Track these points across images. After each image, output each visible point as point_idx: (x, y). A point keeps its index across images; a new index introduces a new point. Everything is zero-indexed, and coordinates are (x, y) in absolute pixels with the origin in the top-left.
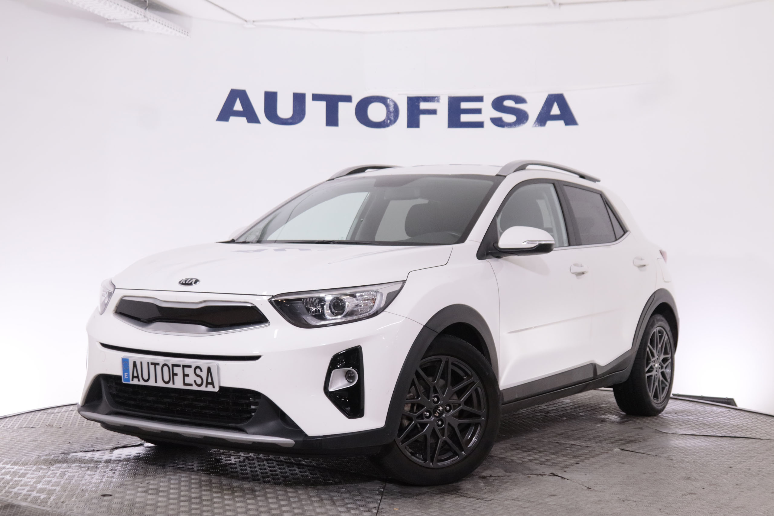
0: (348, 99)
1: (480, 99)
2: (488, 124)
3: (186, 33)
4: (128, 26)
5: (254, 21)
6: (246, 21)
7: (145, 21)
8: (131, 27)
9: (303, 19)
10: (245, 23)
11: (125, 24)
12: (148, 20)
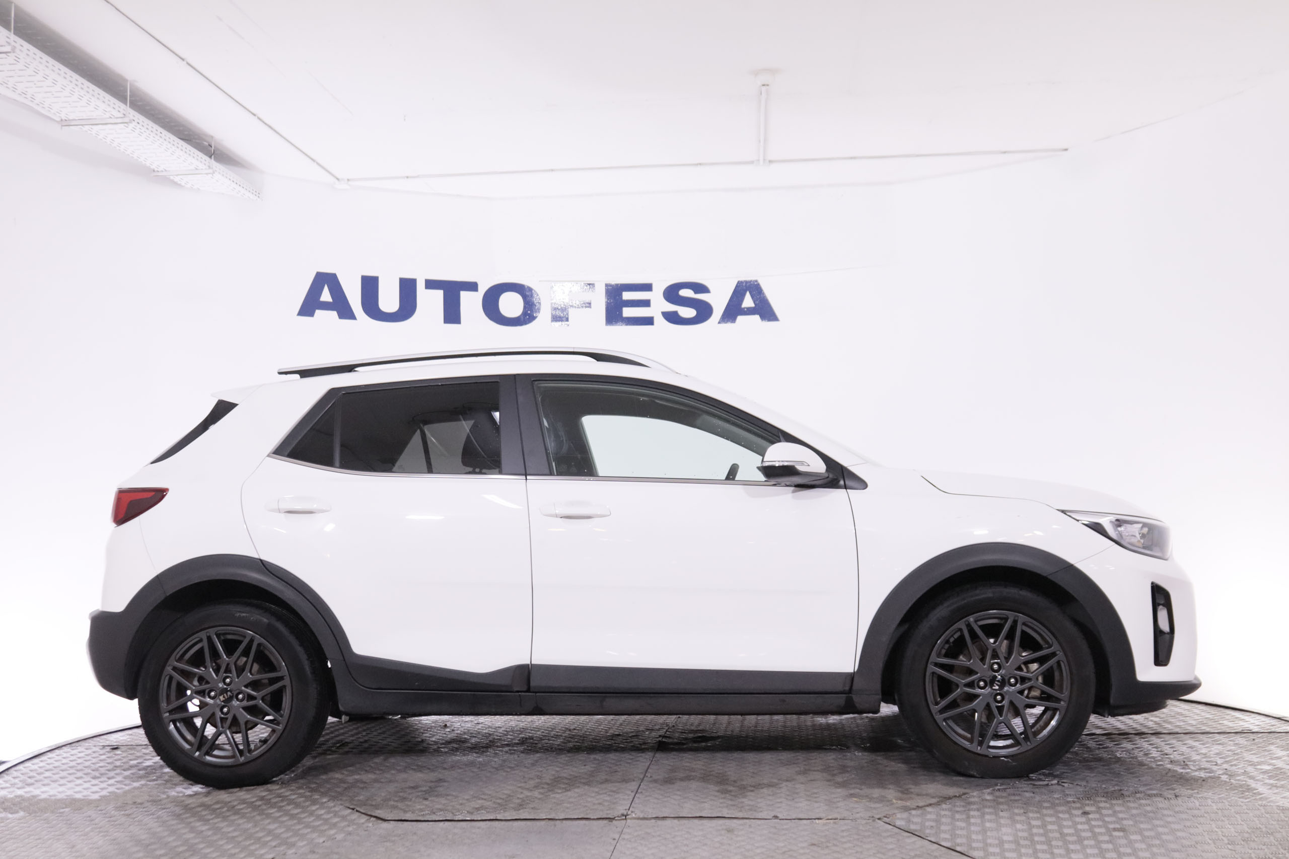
0: (472, 287)
1: (648, 287)
2: (659, 320)
3: (257, 194)
4: (179, 182)
5: (348, 180)
6: (338, 179)
7: (207, 174)
8: (183, 184)
9: (418, 177)
10: (336, 181)
11: (177, 179)
12: (212, 173)
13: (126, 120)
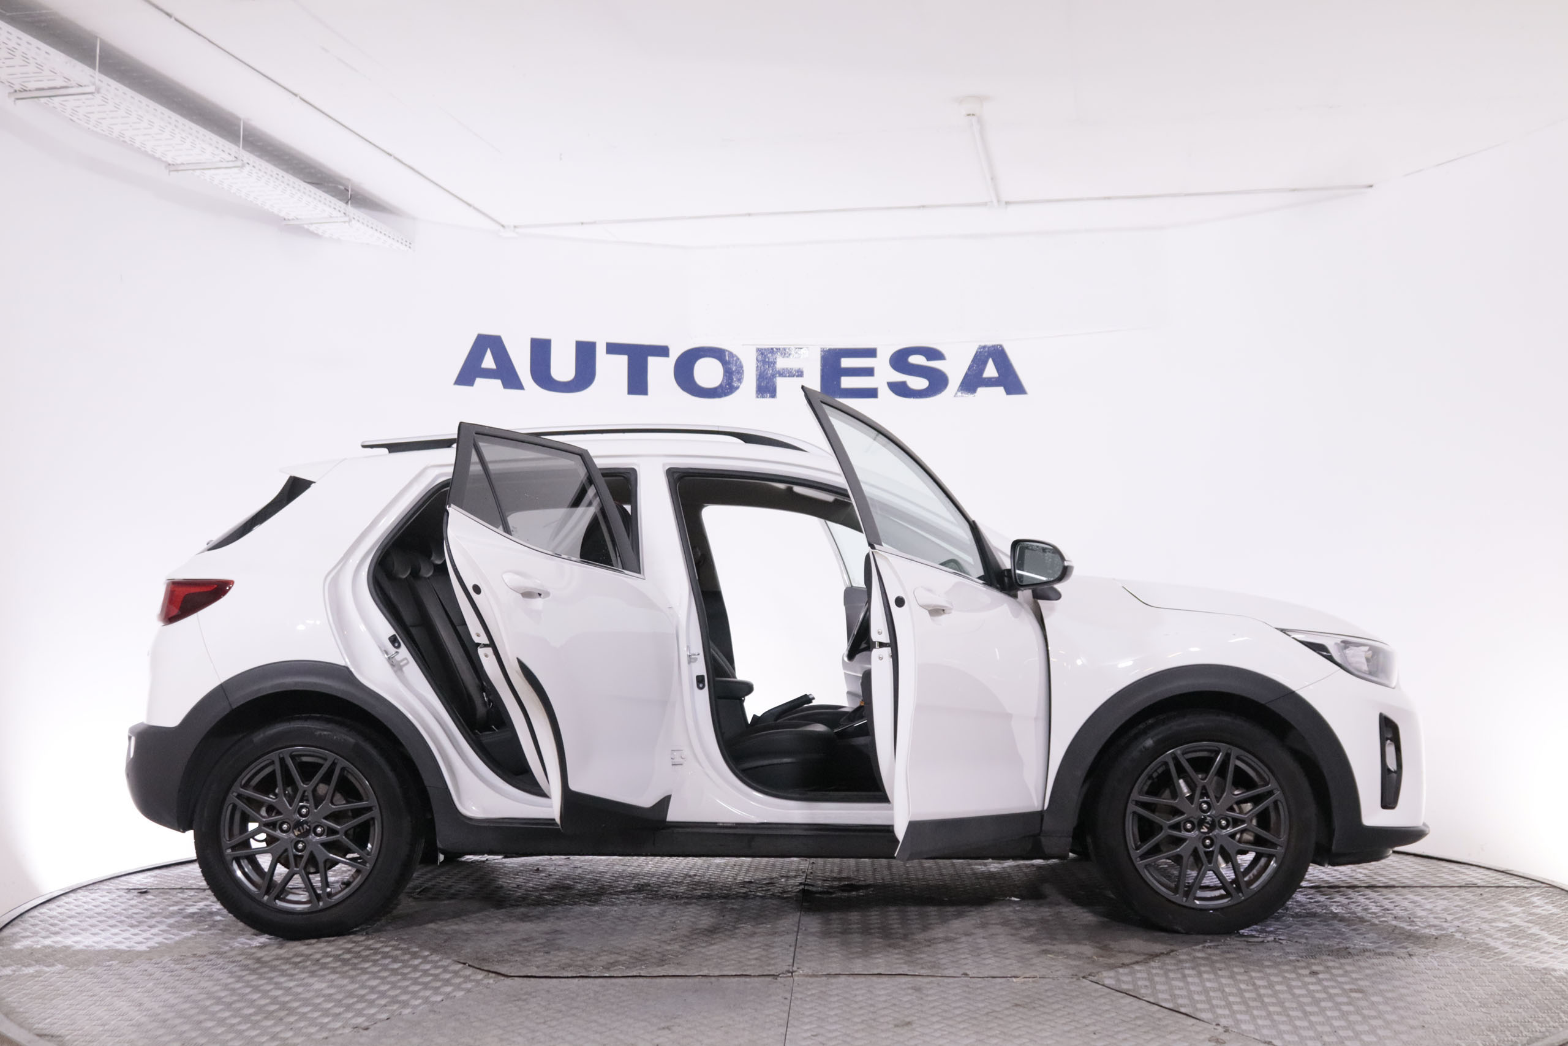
3: (408, 244)
4: (316, 232)
5: (515, 227)
6: (503, 226)
7: (345, 222)
8: (320, 234)
9: (595, 223)
10: (501, 228)
11: (312, 228)
12: (350, 221)
13: (239, 163)
